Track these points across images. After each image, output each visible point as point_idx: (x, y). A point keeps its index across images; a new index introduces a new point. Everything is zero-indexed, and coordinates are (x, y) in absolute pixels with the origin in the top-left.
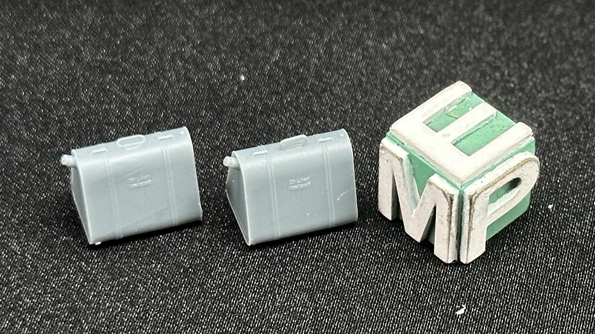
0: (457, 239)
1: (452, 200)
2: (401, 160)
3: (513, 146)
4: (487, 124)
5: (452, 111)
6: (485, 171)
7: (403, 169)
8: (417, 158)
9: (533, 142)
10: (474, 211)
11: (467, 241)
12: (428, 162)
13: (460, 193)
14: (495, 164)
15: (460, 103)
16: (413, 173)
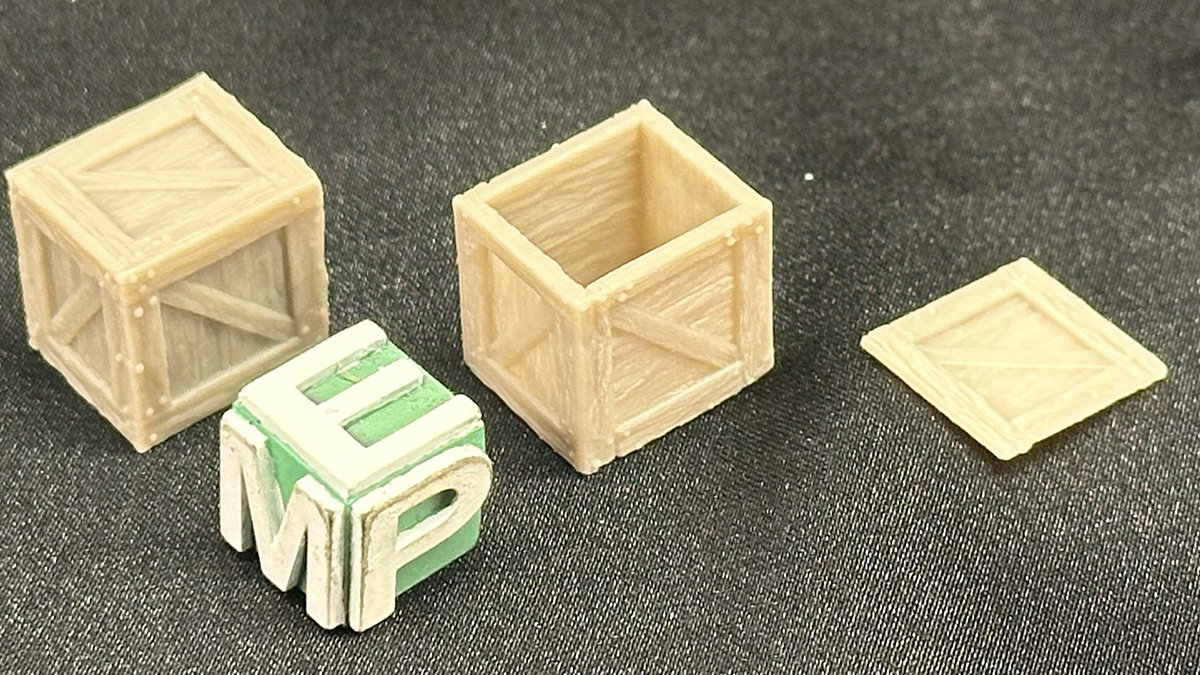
1: (331, 522)
2: (253, 448)
3: (443, 435)
4: (406, 395)
6: (392, 474)
7: (257, 465)
8: (281, 448)
9: (480, 429)
10: (370, 540)
11: (359, 593)
12: (296, 454)
13: (345, 509)
15: (364, 358)
16: (274, 472)
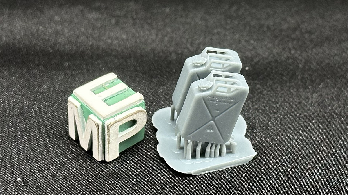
0: (103, 148)
1: (98, 127)
2: (77, 107)
3: (132, 103)
4: (122, 93)
5: (106, 87)
6: (117, 114)
7: (78, 112)
8: (85, 107)
10: (110, 133)
13: (103, 124)
14: (123, 111)
15: (111, 83)
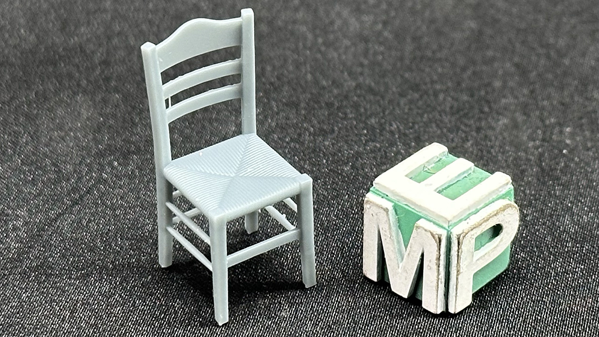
0: (445, 286)
1: (440, 241)
2: (386, 210)
3: (493, 192)
4: (466, 177)
5: (431, 168)
6: (470, 214)
7: (389, 220)
8: (403, 207)
9: (511, 190)
10: (462, 252)
11: (455, 287)
12: (413, 209)
13: (448, 234)
14: (478, 208)
15: (437, 162)
16: (398, 224)
